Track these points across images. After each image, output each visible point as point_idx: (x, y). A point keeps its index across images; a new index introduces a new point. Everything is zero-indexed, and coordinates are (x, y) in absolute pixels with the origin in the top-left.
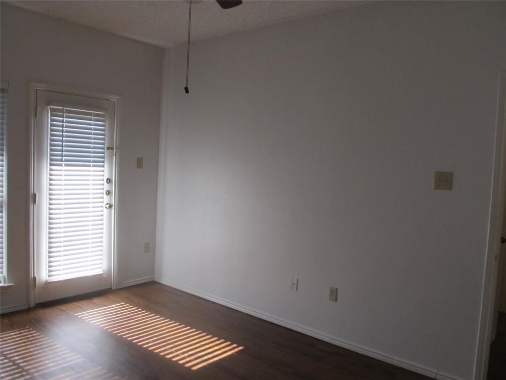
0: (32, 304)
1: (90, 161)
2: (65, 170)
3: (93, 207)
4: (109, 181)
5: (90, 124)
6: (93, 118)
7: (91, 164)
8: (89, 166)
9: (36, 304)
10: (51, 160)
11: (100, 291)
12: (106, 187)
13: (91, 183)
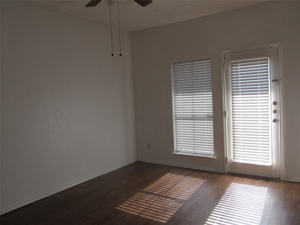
0: (226, 172)
1: (258, 91)
2: (241, 98)
3: (261, 121)
4: (275, 103)
5: (257, 67)
6: (259, 62)
7: (259, 92)
8: (258, 94)
9: (229, 172)
10: (233, 92)
11: (271, 178)
12: (274, 107)
13: (259, 105)
